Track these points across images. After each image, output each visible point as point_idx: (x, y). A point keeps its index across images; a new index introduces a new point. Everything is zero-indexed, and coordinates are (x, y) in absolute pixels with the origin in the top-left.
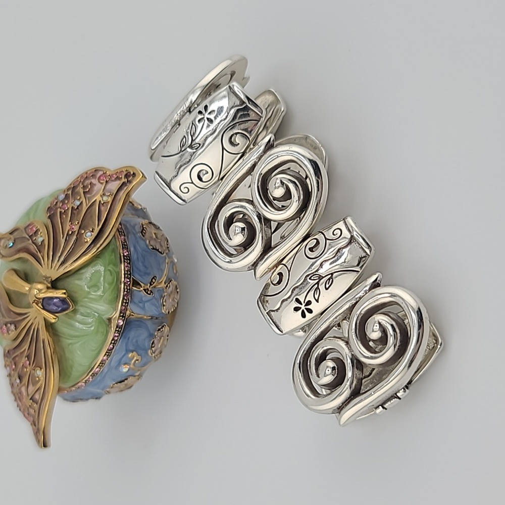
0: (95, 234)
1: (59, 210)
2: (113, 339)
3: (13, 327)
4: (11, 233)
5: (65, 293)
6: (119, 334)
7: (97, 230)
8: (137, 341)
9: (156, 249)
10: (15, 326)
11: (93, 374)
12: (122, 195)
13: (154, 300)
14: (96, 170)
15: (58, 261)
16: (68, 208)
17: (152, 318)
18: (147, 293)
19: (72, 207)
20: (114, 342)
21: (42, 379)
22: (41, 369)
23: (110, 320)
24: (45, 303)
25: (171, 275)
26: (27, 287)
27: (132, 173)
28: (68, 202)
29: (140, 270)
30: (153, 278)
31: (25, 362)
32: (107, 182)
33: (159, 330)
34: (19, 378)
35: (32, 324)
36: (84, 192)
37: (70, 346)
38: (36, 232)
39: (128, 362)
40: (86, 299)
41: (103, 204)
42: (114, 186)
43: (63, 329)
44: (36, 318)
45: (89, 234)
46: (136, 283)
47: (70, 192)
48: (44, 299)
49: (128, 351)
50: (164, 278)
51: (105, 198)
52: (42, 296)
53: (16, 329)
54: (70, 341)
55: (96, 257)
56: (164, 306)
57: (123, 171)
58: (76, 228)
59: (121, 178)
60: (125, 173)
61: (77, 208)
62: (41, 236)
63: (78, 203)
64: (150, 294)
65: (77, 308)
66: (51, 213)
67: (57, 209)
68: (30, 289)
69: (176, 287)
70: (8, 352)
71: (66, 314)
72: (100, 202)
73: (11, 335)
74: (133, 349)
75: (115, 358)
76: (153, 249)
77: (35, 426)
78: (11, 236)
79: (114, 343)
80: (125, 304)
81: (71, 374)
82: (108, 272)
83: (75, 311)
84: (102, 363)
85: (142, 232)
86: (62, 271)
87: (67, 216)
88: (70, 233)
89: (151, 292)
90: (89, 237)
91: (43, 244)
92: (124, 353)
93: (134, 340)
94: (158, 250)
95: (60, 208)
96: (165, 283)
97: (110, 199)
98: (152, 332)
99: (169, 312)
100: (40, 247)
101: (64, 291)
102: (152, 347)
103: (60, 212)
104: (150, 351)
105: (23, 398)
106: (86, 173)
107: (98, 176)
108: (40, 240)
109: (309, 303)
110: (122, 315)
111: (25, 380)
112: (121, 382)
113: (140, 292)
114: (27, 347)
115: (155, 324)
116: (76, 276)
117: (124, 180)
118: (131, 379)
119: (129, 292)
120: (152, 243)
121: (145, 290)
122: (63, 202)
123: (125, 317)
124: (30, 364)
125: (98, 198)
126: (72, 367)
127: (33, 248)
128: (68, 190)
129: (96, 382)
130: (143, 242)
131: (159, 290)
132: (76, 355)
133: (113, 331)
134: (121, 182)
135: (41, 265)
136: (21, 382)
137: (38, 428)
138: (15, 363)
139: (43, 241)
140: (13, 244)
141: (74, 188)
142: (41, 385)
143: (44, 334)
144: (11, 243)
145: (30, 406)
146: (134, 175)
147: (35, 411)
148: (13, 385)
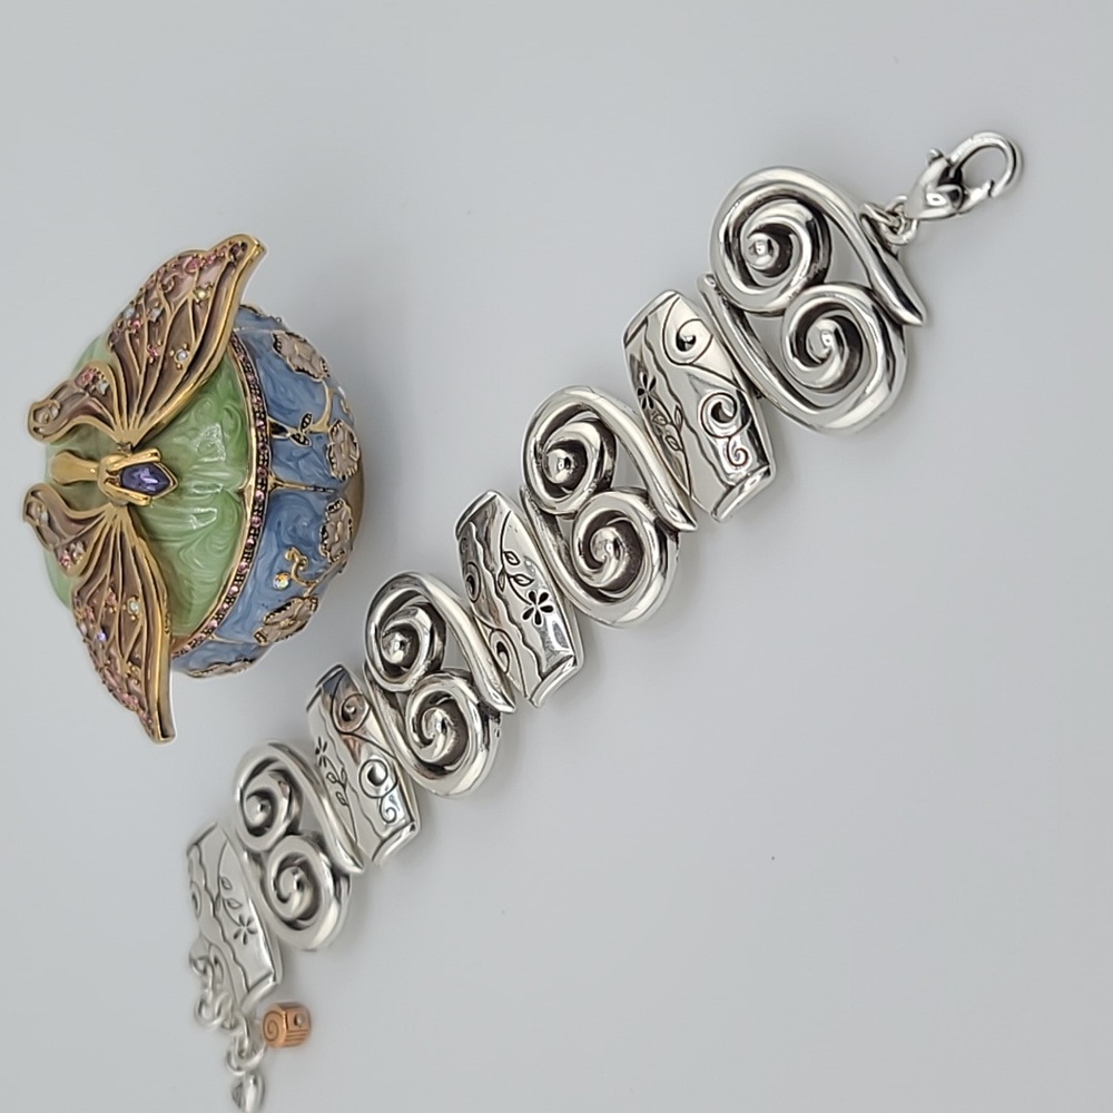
0: (191, 355)
1: (127, 333)
2: (251, 528)
3: (79, 548)
4: (54, 396)
5: (156, 454)
6: (261, 517)
7: (195, 346)
8: (294, 530)
9: (303, 371)
10: (84, 543)
11: (227, 597)
13: (313, 455)
14: (181, 258)
15: (138, 412)
16: (142, 326)
17: (316, 488)
18: (298, 441)
19: (149, 322)
20: (255, 532)
21: (142, 616)
22: (137, 598)
23: (241, 493)
24: (126, 477)
25: (338, 414)
26: (92, 467)
27: (240, 243)
28: (141, 316)
29: (280, 406)
30: (306, 416)
31: (109, 599)
32: (201, 269)
33: (331, 507)
34: (104, 632)
35: (111, 528)
36: (165, 295)
37: (181, 554)
38: (95, 380)
39: (285, 568)
40: (196, 467)
41: (199, 304)
42: (213, 275)
43: (162, 524)
44: (115, 517)
45: (183, 355)
46: (278, 429)
47: (142, 301)
49: (284, 547)
50: (326, 417)
51: (202, 294)
52: (118, 467)
53: (85, 548)
54: (178, 545)
55: (201, 391)
56: (332, 464)
57: (225, 247)
58: (159, 352)
59: (224, 257)
60: (229, 247)
61: (157, 320)
62: (105, 382)
63: (157, 313)
64: (303, 443)
65: (182, 484)
66: (115, 341)
67: (123, 333)
68: (98, 470)
69: (351, 435)
70: (79, 593)
72: (194, 301)
73: (78, 562)
74: (290, 543)
75: (262, 563)
76: (299, 370)
77: (144, 709)
78: (55, 402)
79: (254, 535)
80: (264, 465)
81: (191, 604)
82: (225, 413)
83: (179, 491)
84: (241, 575)
85: (275, 346)
88: (151, 360)
89: (306, 439)
90: (184, 358)
91: (109, 393)
92: (275, 550)
93: (290, 528)
94: (308, 372)
95: (130, 329)
96: (328, 425)
97: (211, 295)
98: (319, 513)
99: (344, 477)
100: (105, 398)
101: (155, 451)
102: (324, 539)
103: (130, 335)
104: (320, 547)
105: (116, 669)
106: (165, 266)
107: (184, 266)
108: (102, 388)
110: (262, 483)
111: (114, 631)
112: (279, 610)
113: (286, 441)
114: (107, 570)
115: (321, 498)
116: (176, 430)
117: (227, 260)
118: (297, 605)
119: (266, 442)
120: (297, 362)
121: (293, 436)
122: (133, 319)
123: (266, 485)
124: (117, 599)
125: (190, 297)
126: (190, 589)
127: (94, 405)
128: (139, 299)
129: (237, 617)
130: (279, 362)
131: (319, 436)
132: (193, 567)
133: (249, 510)
134: (225, 264)
135: (111, 427)
136: (107, 637)
137: (149, 712)
138: (93, 608)
139: (108, 389)
140: (59, 411)
141: (148, 293)
142: (142, 627)
143: (133, 540)
144: (55, 412)
145: (129, 675)
146: (244, 246)
147: (139, 682)
148: (95, 653)
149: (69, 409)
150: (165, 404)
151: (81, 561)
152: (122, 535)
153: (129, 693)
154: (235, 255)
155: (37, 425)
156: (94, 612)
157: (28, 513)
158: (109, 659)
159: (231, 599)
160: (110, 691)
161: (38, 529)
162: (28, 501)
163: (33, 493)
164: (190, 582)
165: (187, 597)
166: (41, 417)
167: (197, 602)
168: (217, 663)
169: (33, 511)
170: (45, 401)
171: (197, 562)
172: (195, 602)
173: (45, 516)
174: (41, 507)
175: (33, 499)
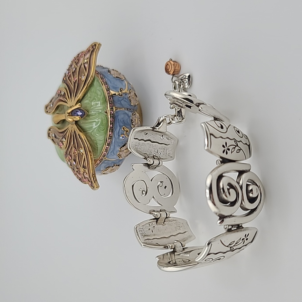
0: (85, 77)
2: (111, 122)
3: (64, 140)
5: (80, 105)
6: (113, 118)
7: (86, 74)
9: (118, 77)
10: (65, 138)
11: (107, 144)
13: (125, 99)
15: (73, 96)
16: (71, 74)
17: (127, 109)
19: (73, 72)
21: (84, 153)
22: (82, 148)
23: (106, 112)
24: (73, 113)
25: (130, 88)
26: (64, 115)
28: (70, 72)
29: (113, 87)
30: (121, 89)
31: (74, 151)
32: (84, 55)
33: (133, 114)
34: (75, 161)
35: (71, 131)
36: (76, 64)
37: (92, 133)
38: (61, 92)
39: (123, 133)
40: (92, 108)
41: (85, 63)
42: (88, 55)
43: (86, 126)
48: (72, 111)
49: (121, 127)
51: (86, 61)
52: (70, 111)
53: (65, 139)
54: (91, 131)
56: (131, 101)
58: (77, 79)
59: (90, 50)
60: (91, 47)
61: (75, 71)
63: (74, 69)
64: (121, 96)
67: (66, 78)
69: (135, 93)
70: (66, 153)
73: (64, 144)
74: (123, 125)
75: (116, 132)
76: (117, 77)
77: (89, 181)
78: (51, 103)
79: (112, 124)
80: (111, 102)
82: (98, 91)
83: (89, 116)
84: (110, 137)
85: (109, 72)
86: (77, 99)
88: (75, 82)
89: (122, 95)
90: (84, 78)
92: (119, 128)
93: (122, 121)
96: (128, 90)
97: (88, 60)
98: (130, 116)
99: (135, 105)
100: (64, 96)
102: (132, 123)
103: (68, 77)
104: (132, 126)
106: (75, 58)
107: (80, 56)
108: (63, 93)
110: (112, 108)
111: (77, 160)
112: (123, 146)
114: (72, 143)
115: (129, 112)
119: (111, 97)
120: (115, 75)
121: (118, 95)
122: (68, 73)
124: (76, 150)
125: (83, 62)
126: (96, 143)
127: (61, 99)
128: (69, 68)
129: (112, 150)
130: (111, 76)
131: (126, 94)
132: (96, 137)
133: (109, 117)
134: (91, 51)
135: (66, 103)
136: (76, 162)
137: (91, 182)
138: (70, 155)
139: (64, 93)
140: (53, 104)
141: (71, 66)
142: (85, 156)
143: (78, 132)
144: (52, 105)
145: (84, 172)
146: (95, 45)
147: (87, 173)
148: (73, 169)
149: (55, 103)
150: (80, 92)
151: (65, 143)
152: (75, 132)
153: (85, 178)
154: (94, 48)
155: (47, 110)
156: (71, 157)
157: (49, 136)
158: (77, 169)
159: (109, 145)
160: (80, 180)
161: (53, 140)
162: (49, 133)
163: (50, 130)
164: (96, 141)
165: (96, 145)
166: (48, 108)
167: (99, 147)
168: (108, 167)
169: (50, 135)
170: (49, 103)
171: (97, 135)
172: (98, 147)
173: (54, 135)
174: (52, 133)
175: (50, 132)
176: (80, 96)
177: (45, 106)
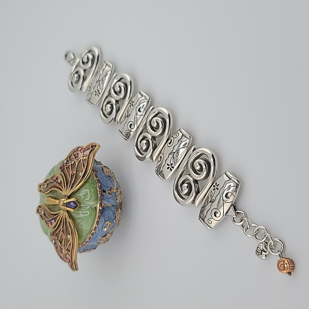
0: (83, 173)
1: (65, 167)
2: (98, 216)
3: (53, 221)
4: (45, 182)
5: (75, 199)
6: (101, 214)
7: (84, 171)
8: (109, 216)
9: (109, 176)
10: (55, 220)
12: (92, 155)
13: (112, 197)
14: (78, 148)
15: (69, 188)
16: (69, 165)
17: (113, 205)
18: (109, 194)
19: (71, 164)
20: (99, 218)
21: (71, 239)
22: (70, 235)
23: (96, 208)
24: (67, 205)
25: (118, 187)
26: (57, 202)
27: (94, 145)
28: (69, 163)
29: (104, 185)
30: (111, 188)
31: (62, 234)
32: (84, 151)
33: (117, 210)
34: (60, 243)
36: (75, 157)
37: (81, 223)
38: (57, 179)
39: (106, 226)
40: (84, 201)
41: (84, 160)
42: (87, 152)
43: (76, 216)
44: (64, 214)
45: (81, 173)
46: (104, 191)
47: (68, 159)
48: (67, 203)
49: (106, 221)
50: (115, 188)
51: (85, 158)
53: (55, 221)
54: (80, 221)
55: (86, 182)
56: (117, 199)
57: (90, 146)
58: (75, 172)
60: (91, 146)
61: (73, 164)
62: (60, 179)
63: (73, 162)
65: (81, 206)
66: (62, 169)
67: (64, 167)
68: (59, 202)
69: (121, 191)
70: (53, 233)
71: (76, 209)
72: (83, 160)
74: (107, 220)
75: (100, 225)
76: (108, 176)
77: (70, 262)
78: (45, 183)
80: (101, 200)
81: (82, 235)
82: (92, 188)
83: (80, 207)
84: (95, 228)
85: (102, 170)
86: (72, 191)
87: (69, 169)
88: (72, 174)
89: (111, 194)
90: (81, 174)
92: (104, 222)
93: (108, 216)
94: (110, 176)
95: (66, 166)
96: (116, 190)
97: (87, 158)
98: (114, 211)
99: (119, 203)
100: (60, 184)
101: (75, 198)
102: (115, 218)
103: (66, 168)
104: (114, 221)
105: (63, 252)
106: (74, 150)
107: (79, 150)
108: (59, 181)
109: (172, 164)
110: (101, 205)
111: (63, 243)
112: (104, 236)
113: (106, 195)
114: (61, 227)
115: (114, 208)
116: (78, 192)
117: (91, 149)
118: (108, 235)
119: (102, 195)
120: (107, 174)
121: (108, 193)
122: (66, 163)
123: (102, 206)
124: (64, 234)
125: (82, 158)
126: (82, 232)
128: (67, 158)
129: (93, 238)
130: (103, 174)
131: (114, 193)
132: (83, 226)
133: (98, 212)
134: (90, 150)
135: (62, 191)
136: (61, 244)
137: (72, 263)
138: (57, 236)
139: (61, 181)
140: (47, 186)
141: (70, 157)
142: (71, 242)
143: (68, 220)
144: (46, 186)
145: (67, 254)
146: (95, 146)
147: (69, 255)
148: (57, 248)
149: (50, 186)
150: (76, 186)
151: (54, 224)
152: (66, 218)
153: (66, 258)
154: (93, 147)
155: (41, 189)
156: (57, 237)
157: (38, 211)
158: (61, 249)
159: (92, 234)
160: (60, 257)
161: (41, 216)
162: (38, 209)
163: (40, 207)
164: (83, 230)
165: (81, 233)
167: (84, 235)
168: (87, 250)
169: (39, 211)
170: (43, 183)
171: (85, 225)
172: (83, 235)
173: (43, 213)
174: (42, 210)
175: (40, 208)
176: (75, 188)
177: (39, 184)
